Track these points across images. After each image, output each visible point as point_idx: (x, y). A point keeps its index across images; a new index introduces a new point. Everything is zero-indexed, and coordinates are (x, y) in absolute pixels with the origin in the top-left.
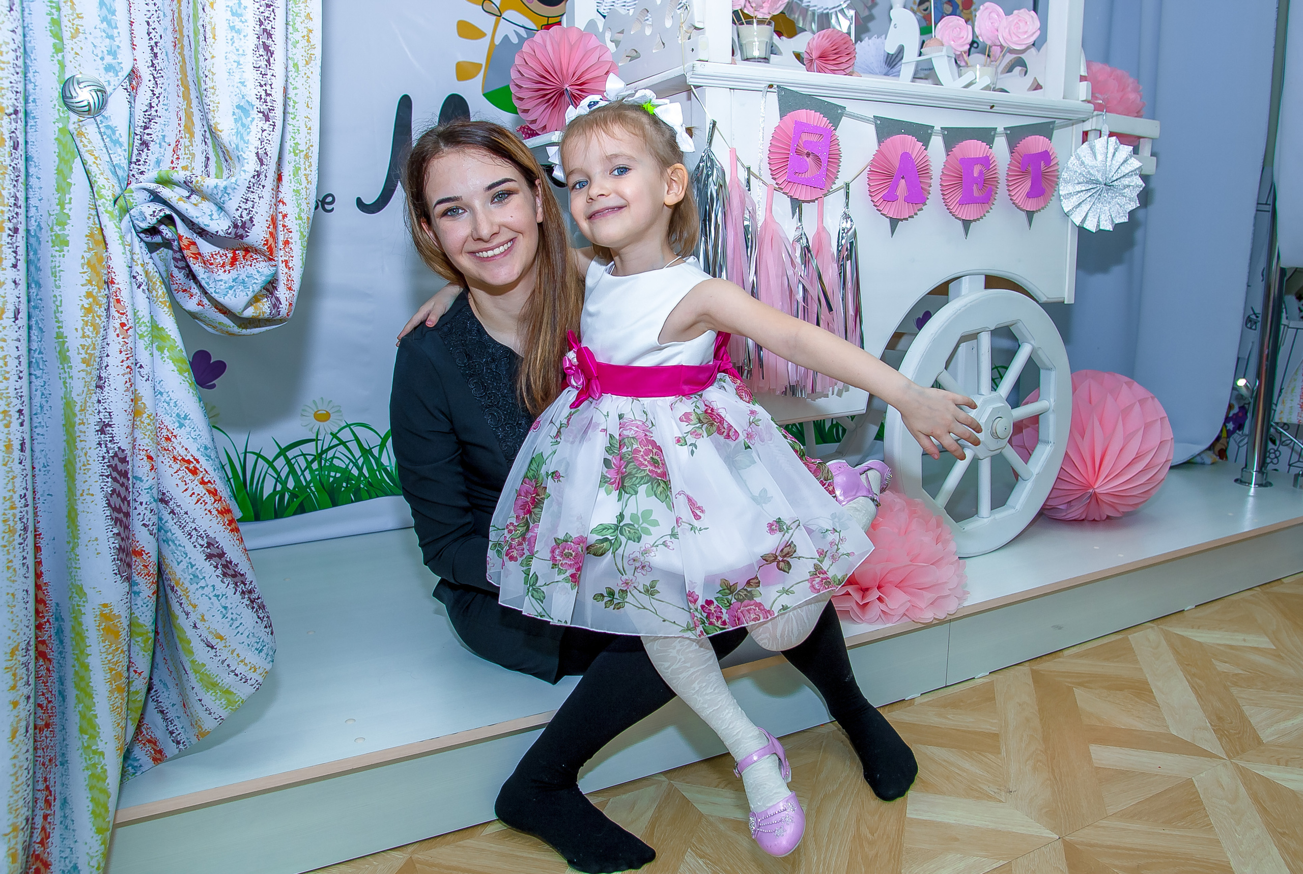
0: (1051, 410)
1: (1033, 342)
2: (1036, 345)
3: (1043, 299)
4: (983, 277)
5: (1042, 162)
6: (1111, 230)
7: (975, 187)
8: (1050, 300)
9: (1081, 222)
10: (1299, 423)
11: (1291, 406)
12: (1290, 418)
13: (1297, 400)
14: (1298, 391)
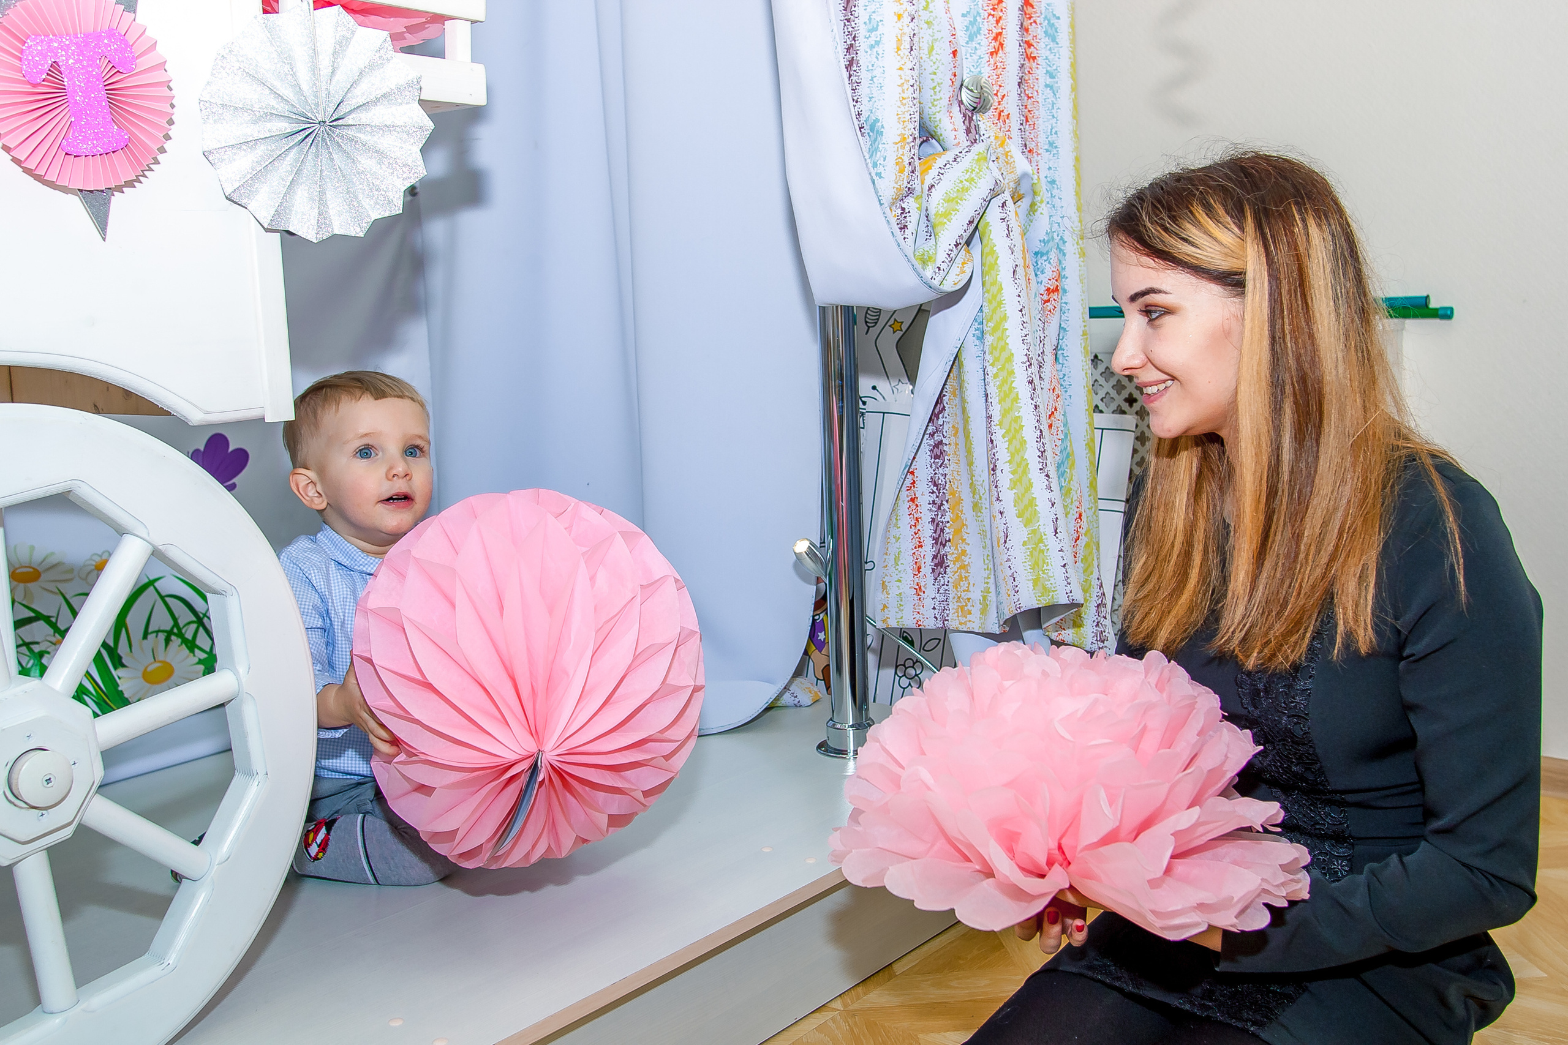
6: (364, 234)
9: (277, 213)
10: (919, 626)
11: (901, 593)
12: (902, 618)
13: (908, 578)
14: (907, 561)
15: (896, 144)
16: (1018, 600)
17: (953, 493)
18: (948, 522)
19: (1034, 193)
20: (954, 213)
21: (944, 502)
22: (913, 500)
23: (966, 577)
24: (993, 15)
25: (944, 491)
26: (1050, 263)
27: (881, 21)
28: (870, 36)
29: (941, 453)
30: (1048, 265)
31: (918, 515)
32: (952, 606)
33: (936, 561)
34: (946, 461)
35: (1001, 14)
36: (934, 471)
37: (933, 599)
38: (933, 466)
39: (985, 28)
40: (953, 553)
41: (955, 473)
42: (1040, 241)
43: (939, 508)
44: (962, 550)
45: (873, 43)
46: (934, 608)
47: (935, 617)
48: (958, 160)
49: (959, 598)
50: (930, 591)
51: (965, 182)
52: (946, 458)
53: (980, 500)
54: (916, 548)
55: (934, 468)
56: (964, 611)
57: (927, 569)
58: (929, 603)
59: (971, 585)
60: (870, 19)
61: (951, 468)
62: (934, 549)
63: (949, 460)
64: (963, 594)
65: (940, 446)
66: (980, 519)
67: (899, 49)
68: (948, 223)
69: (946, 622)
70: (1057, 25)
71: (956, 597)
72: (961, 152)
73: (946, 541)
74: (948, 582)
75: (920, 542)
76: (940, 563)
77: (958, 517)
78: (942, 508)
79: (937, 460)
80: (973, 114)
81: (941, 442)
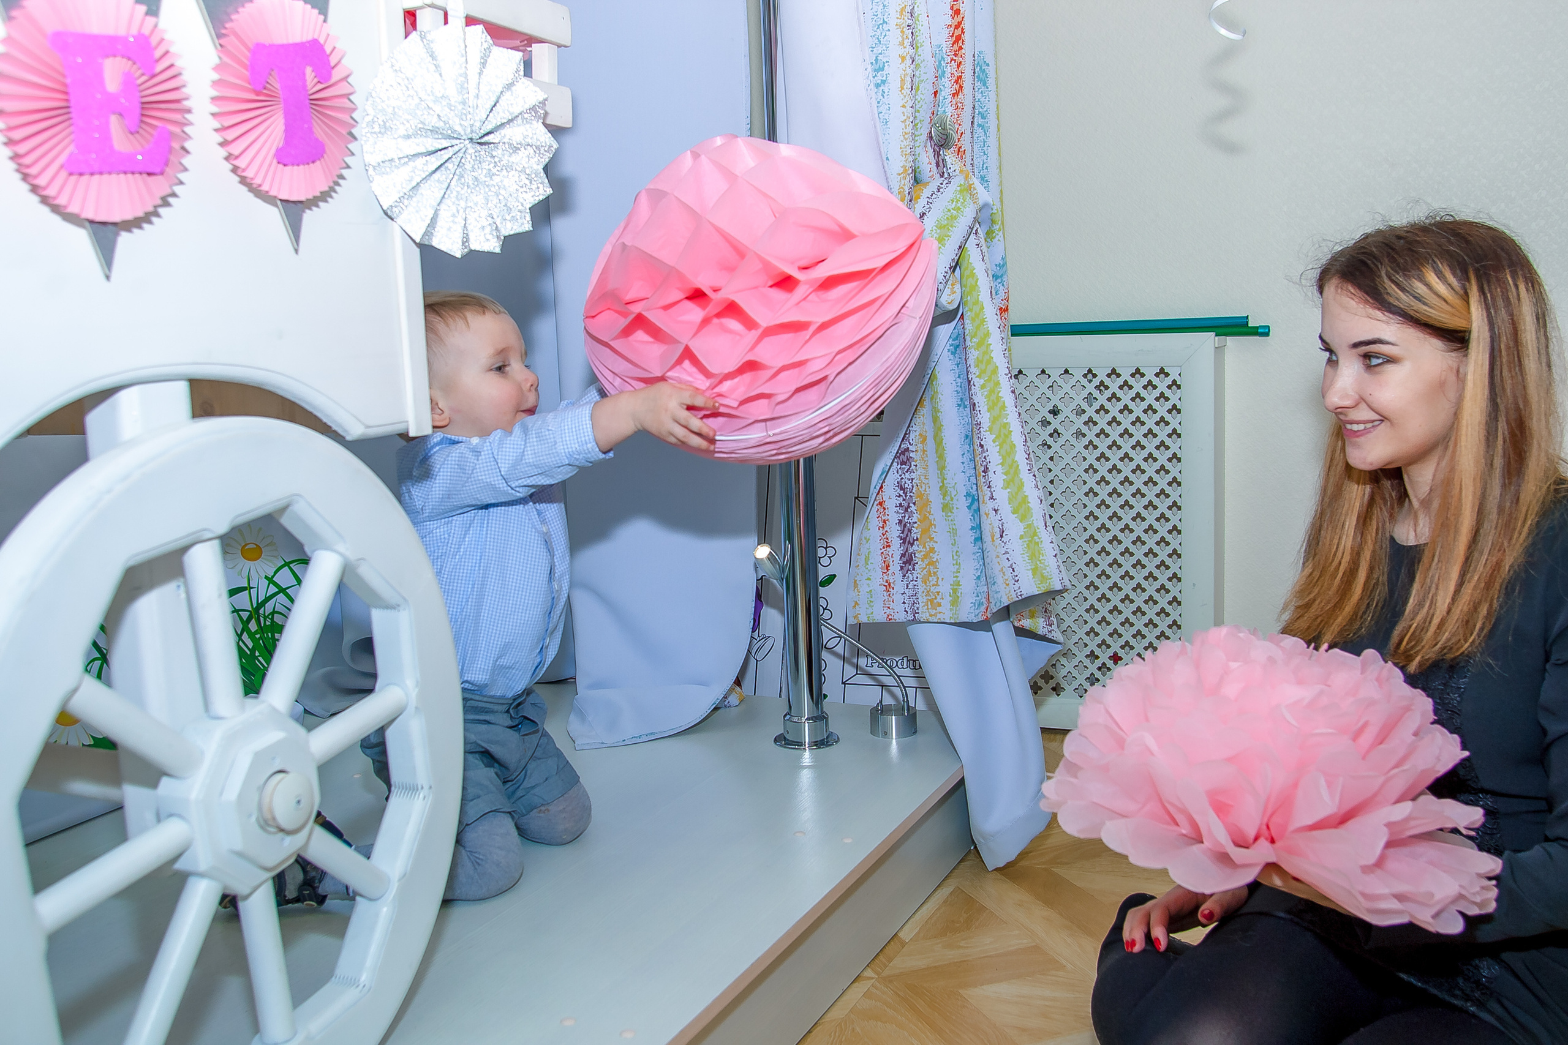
0: (411, 709)
1: (341, 548)
2: (352, 556)
3: (355, 431)
4: (183, 388)
5: (309, 70)
6: (498, 250)
7: (115, 123)
8: (373, 432)
9: (426, 233)
10: (890, 620)
11: (871, 591)
12: (872, 613)
13: (877, 577)
14: (877, 561)
15: (900, 175)
16: (1019, 588)
17: (920, 496)
18: (916, 523)
19: (993, 222)
20: (947, 239)
21: (911, 505)
22: (880, 504)
23: (935, 573)
24: (955, 60)
25: (911, 494)
26: (1003, 285)
27: (887, 62)
28: (876, 75)
29: (908, 459)
30: (1001, 287)
31: (886, 518)
32: (922, 599)
33: (904, 559)
34: (913, 467)
35: (961, 59)
36: (900, 476)
37: (902, 594)
38: (900, 471)
39: (948, 70)
40: (921, 551)
41: (923, 478)
42: (996, 265)
43: (906, 510)
44: (930, 548)
45: (879, 82)
46: (904, 603)
47: (905, 611)
48: (941, 190)
49: (928, 592)
50: (899, 587)
51: (952, 211)
52: (913, 463)
53: (952, 500)
54: (884, 548)
55: (900, 473)
56: (934, 604)
57: (895, 567)
58: (898, 598)
59: (940, 579)
60: (876, 60)
61: (918, 473)
62: (902, 548)
63: (916, 466)
64: (932, 588)
65: (907, 453)
66: (950, 518)
67: (902, 88)
68: (943, 248)
69: (916, 615)
70: (987, 71)
71: (926, 591)
72: (942, 184)
73: (914, 540)
74: (917, 578)
75: (887, 542)
76: (908, 561)
77: (926, 518)
78: (909, 510)
79: (904, 466)
80: (940, 149)
81: (907, 449)
